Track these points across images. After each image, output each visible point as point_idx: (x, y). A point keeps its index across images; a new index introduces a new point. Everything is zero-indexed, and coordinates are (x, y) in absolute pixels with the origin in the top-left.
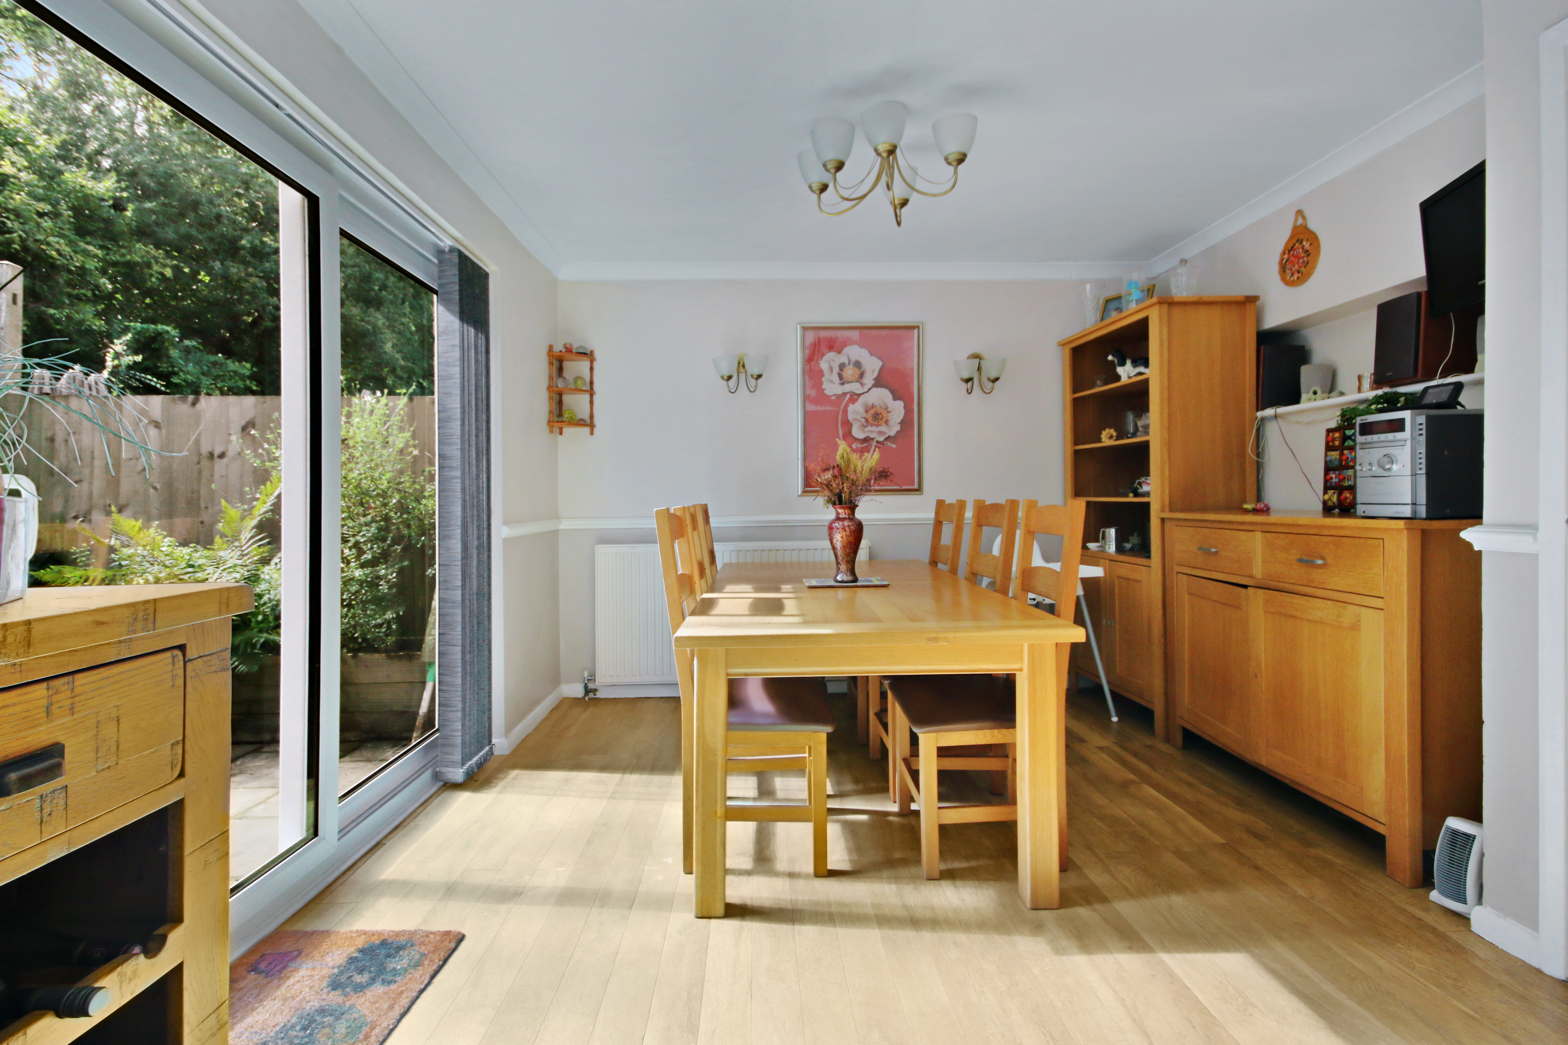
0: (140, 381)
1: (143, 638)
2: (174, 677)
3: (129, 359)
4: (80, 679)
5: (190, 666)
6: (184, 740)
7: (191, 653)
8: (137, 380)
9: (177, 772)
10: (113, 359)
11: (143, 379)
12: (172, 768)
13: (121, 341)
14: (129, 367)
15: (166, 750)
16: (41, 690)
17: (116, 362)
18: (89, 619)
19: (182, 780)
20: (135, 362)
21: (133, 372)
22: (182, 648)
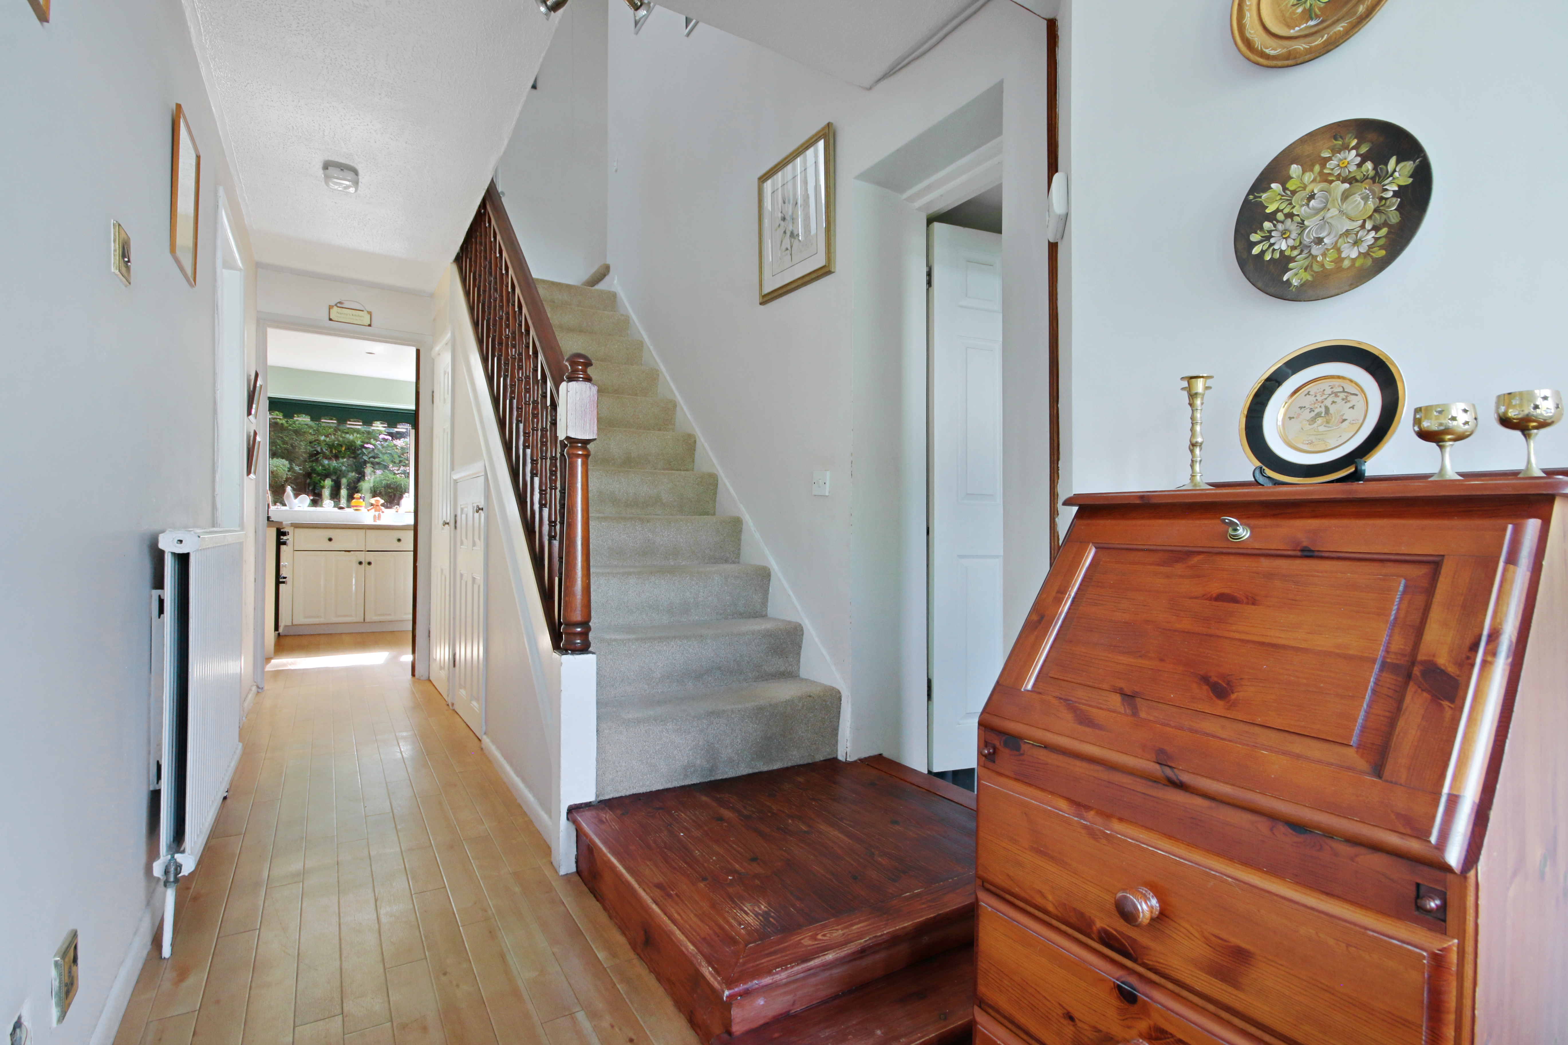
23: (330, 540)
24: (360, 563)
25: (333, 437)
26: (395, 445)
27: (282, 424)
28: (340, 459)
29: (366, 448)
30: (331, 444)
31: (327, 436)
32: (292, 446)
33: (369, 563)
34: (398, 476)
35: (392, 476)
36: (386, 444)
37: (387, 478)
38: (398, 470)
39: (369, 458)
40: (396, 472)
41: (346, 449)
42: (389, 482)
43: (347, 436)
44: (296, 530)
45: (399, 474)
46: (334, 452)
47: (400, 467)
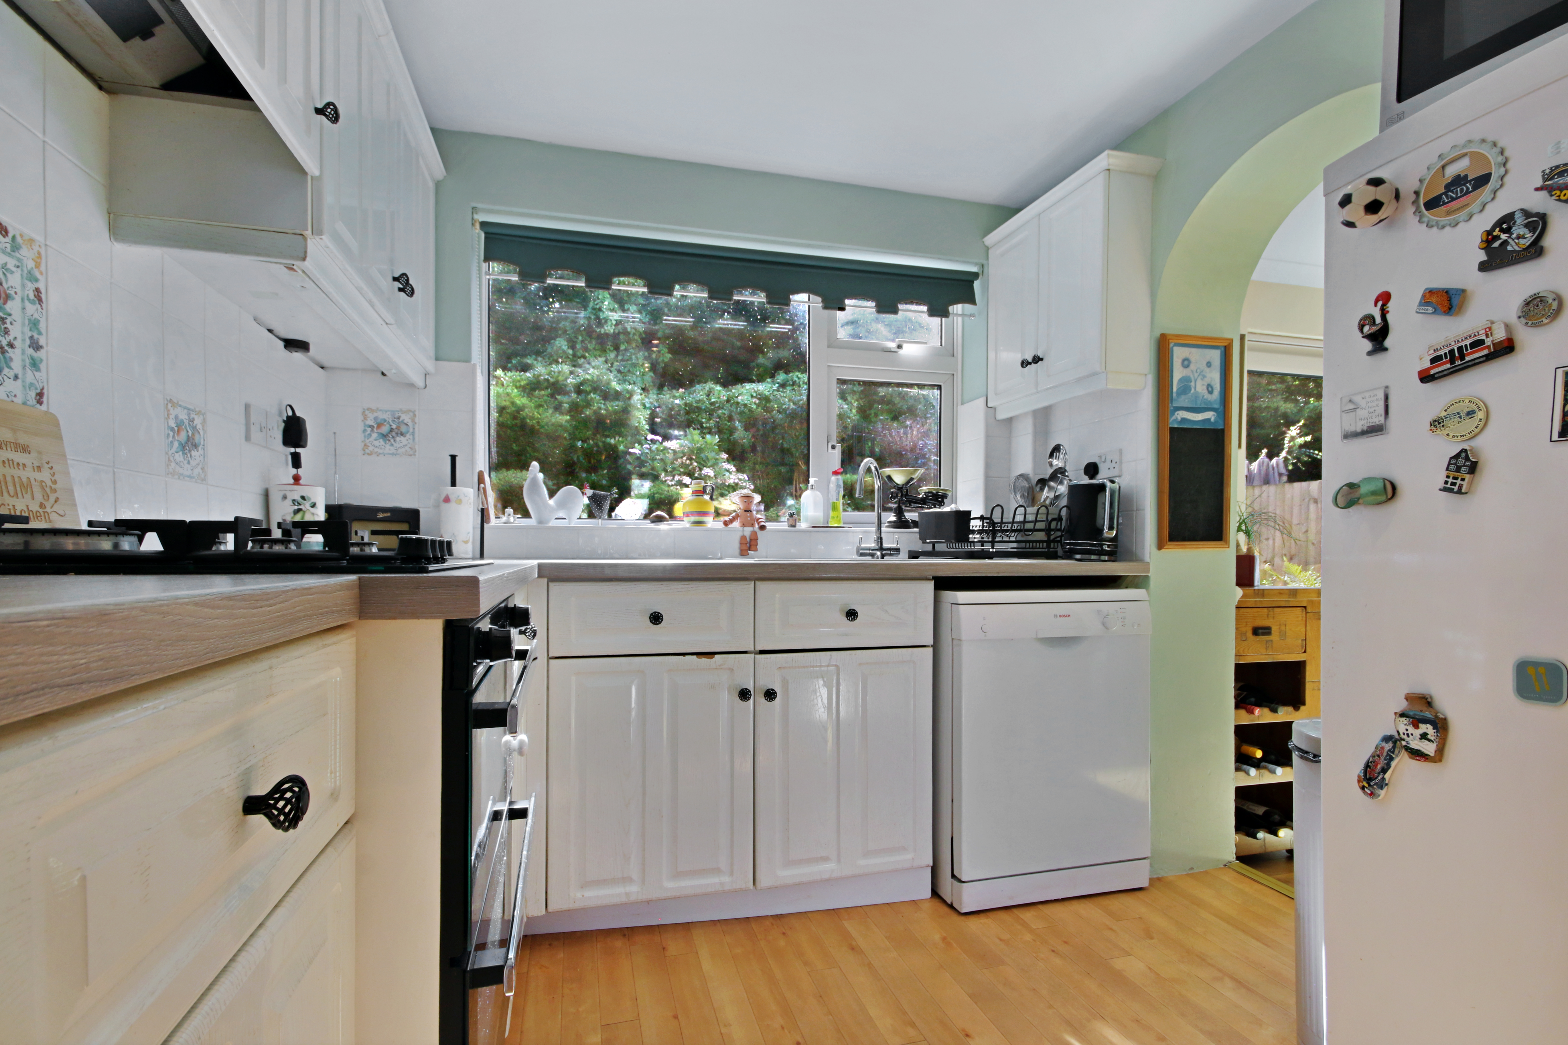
0: (1309, 456)
1: (1293, 601)
2: (1302, 617)
3: (1300, 441)
4: (1276, 609)
5: (1308, 614)
6: (1306, 639)
7: (1309, 610)
8: (1306, 456)
9: (1303, 651)
10: (1290, 442)
11: (1312, 454)
12: (1302, 648)
13: (1295, 427)
14: (1301, 446)
15: (1300, 641)
16: (1265, 610)
17: (1292, 443)
18: (1278, 591)
19: (1305, 654)
20: (1306, 441)
21: (1304, 450)
22: (1305, 607)
23: (656, 618)
24: (744, 695)
25: (591, 442)
26: (666, 448)
27: (533, 426)
28: (600, 470)
29: (630, 454)
30: (588, 451)
31: (584, 441)
32: (544, 454)
33: (770, 695)
34: (672, 488)
35: (667, 489)
36: (654, 447)
37: (660, 491)
38: (671, 481)
39: (635, 467)
40: (670, 483)
41: (605, 458)
42: (663, 496)
43: (608, 440)
44: (555, 587)
45: (672, 485)
46: (592, 462)
47: (674, 476)
